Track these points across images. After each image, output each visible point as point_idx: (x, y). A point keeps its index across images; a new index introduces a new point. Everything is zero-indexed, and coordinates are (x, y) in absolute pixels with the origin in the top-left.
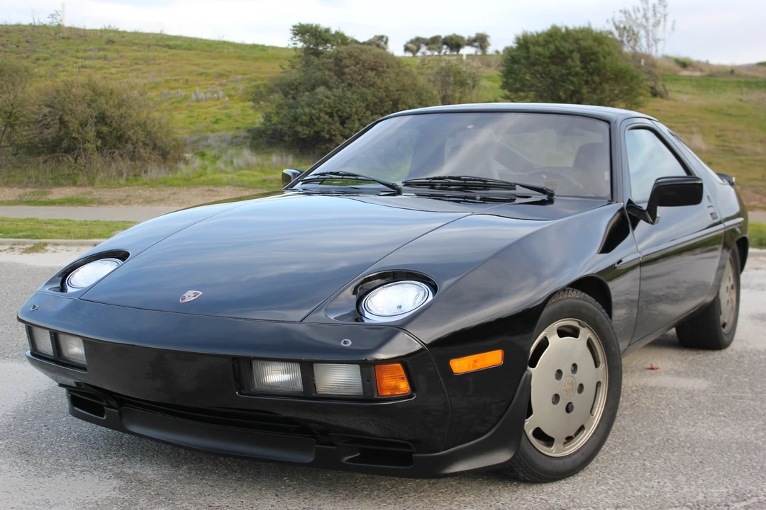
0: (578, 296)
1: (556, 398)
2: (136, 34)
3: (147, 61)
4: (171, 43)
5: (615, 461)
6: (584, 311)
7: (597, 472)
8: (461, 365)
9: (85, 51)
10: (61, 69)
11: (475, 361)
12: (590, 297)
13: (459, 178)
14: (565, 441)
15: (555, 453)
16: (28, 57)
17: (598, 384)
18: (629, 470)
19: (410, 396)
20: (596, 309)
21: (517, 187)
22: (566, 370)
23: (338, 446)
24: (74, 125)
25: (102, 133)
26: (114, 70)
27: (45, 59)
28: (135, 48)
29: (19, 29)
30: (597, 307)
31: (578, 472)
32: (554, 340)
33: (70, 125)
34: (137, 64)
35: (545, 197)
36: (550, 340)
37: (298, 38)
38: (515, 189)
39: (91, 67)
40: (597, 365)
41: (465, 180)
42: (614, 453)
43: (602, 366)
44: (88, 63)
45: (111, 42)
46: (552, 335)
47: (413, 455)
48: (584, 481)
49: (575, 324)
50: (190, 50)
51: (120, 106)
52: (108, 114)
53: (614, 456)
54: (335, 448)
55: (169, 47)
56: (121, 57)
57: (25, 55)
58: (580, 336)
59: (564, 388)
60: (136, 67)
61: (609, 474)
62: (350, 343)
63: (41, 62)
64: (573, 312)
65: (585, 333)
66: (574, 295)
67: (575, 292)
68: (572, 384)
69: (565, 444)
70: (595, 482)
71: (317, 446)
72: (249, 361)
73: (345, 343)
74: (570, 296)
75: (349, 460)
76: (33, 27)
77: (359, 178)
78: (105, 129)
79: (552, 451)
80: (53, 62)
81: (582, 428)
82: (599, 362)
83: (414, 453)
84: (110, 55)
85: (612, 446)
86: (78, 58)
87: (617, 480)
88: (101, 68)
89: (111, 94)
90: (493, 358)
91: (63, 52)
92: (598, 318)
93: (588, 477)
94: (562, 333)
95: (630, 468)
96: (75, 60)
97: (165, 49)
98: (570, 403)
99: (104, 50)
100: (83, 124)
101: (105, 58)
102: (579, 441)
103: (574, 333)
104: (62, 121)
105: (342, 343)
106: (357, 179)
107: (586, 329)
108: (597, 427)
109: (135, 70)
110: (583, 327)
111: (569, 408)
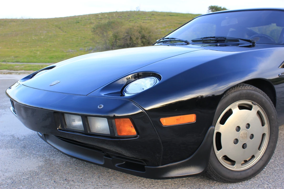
0: (251, 89)
1: (236, 141)
2: (161, 12)
3: (163, 20)
4: (171, 14)
5: (274, 174)
6: (254, 96)
7: (261, 179)
8: (167, 121)
9: (145, 18)
10: (137, 23)
11: (177, 120)
12: (259, 90)
13: (214, 37)
14: (243, 162)
15: (235, 169)
16: (128, 20)
17: (264, 135)
18: (279, 180)
19: (136, 137)
20: (262, 96)
21: (240, 40)
22: (243, 126)
23: (113, 158)
24: (134, 39)
25: (143, 41)
26: (152, 23)
27: (133, 21)
28: (160, 16)
29: (127, 12)
30: (263, 95)
31: (250, 179)
32: (236, 111)
33: (133, 39)
34: (160, 21)
35: (251, 44)
36: (233, 111)
37: (210, 10)
38: (239, 41)
39: (146, 22)
40: (263, 124)
41: (217, 38)
42: (275, 169)
43: (266, 126)
44: (145, 21)
45: (153, 15)
46: (234, 108)
47: (145, 167)
48: (251, 184)
49: (250, 103)
50: (177, 16)
51: (149, 33)
52: (145, 35)
53: (275, 171)
54: (111, 159)
55: (171, 16)
56: (155, 19)
57: (127, 20)
58: (253, 109)
59: (241, 136)
60: (159, 22)
61: (267, 181)
62: (103, 106)
63: (131, 21)
64: (247, 97)
65: (256, 108)
66: (248, 88)
67: (249, 87)
68: (246, 134)
69: (242, 164)
70: (257, 186)
71: (104, 157)
72: (63, 114)
73: (100, 106)
74: (246, 88)
75: (119, 166)
76: (131, 12)
77: (176, 39)
78: (144, 40)
79: (234, 168)
80: (135, 21)
81: (253, 157)
82: (265, 123)
83: (146, 166)
84: (152, 19)
85: (276, 165)
86: (142, 20)
87: (270, 185)
88: (149, 23)
89: (147, 29)
90: (190, 118)
91: (138, 18)
92: (264, 100)
93: (255, 182)
94: (241, 107)
95: (280, 179)
96: (141, 20)
97: (169, 16)
98: (245, 144)
99: (150, 17)
100: (137, 39)
101: (151, 20)
102: (251, 163)
103: (250, 108)
104: (131, 38)
105: (98, 107)
106: (175, 40)
107: (256, 106)
108: (262, 157)
109: (159, 23)
110: (255, 105)
111: (244, 146)
